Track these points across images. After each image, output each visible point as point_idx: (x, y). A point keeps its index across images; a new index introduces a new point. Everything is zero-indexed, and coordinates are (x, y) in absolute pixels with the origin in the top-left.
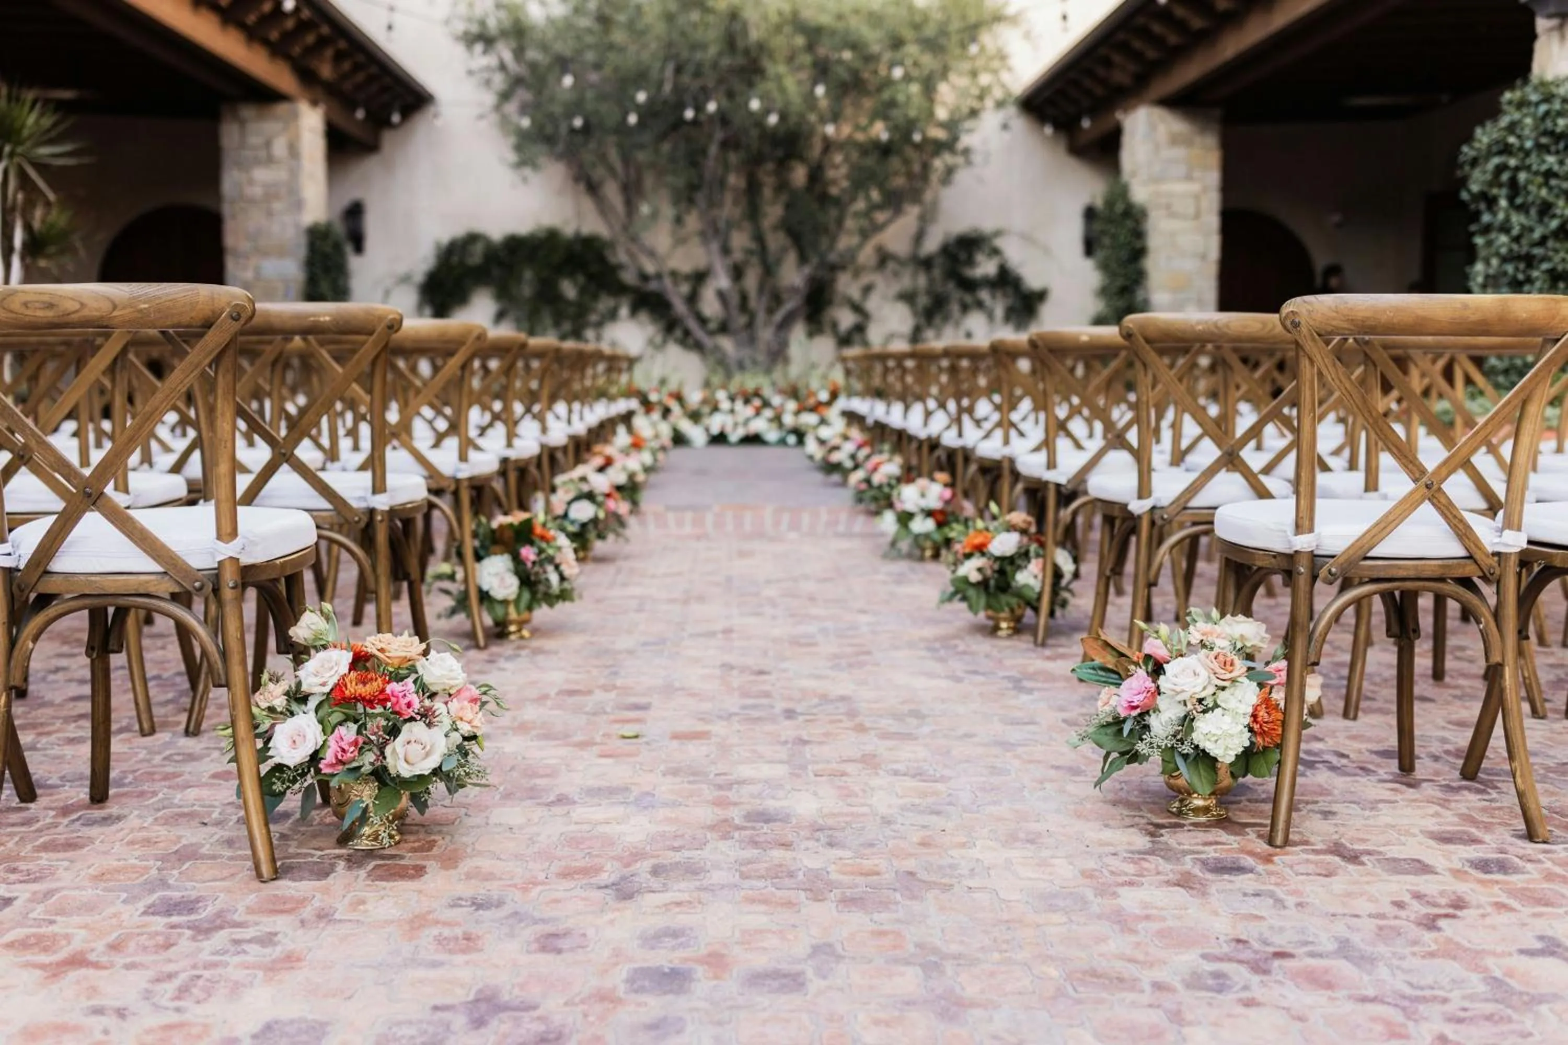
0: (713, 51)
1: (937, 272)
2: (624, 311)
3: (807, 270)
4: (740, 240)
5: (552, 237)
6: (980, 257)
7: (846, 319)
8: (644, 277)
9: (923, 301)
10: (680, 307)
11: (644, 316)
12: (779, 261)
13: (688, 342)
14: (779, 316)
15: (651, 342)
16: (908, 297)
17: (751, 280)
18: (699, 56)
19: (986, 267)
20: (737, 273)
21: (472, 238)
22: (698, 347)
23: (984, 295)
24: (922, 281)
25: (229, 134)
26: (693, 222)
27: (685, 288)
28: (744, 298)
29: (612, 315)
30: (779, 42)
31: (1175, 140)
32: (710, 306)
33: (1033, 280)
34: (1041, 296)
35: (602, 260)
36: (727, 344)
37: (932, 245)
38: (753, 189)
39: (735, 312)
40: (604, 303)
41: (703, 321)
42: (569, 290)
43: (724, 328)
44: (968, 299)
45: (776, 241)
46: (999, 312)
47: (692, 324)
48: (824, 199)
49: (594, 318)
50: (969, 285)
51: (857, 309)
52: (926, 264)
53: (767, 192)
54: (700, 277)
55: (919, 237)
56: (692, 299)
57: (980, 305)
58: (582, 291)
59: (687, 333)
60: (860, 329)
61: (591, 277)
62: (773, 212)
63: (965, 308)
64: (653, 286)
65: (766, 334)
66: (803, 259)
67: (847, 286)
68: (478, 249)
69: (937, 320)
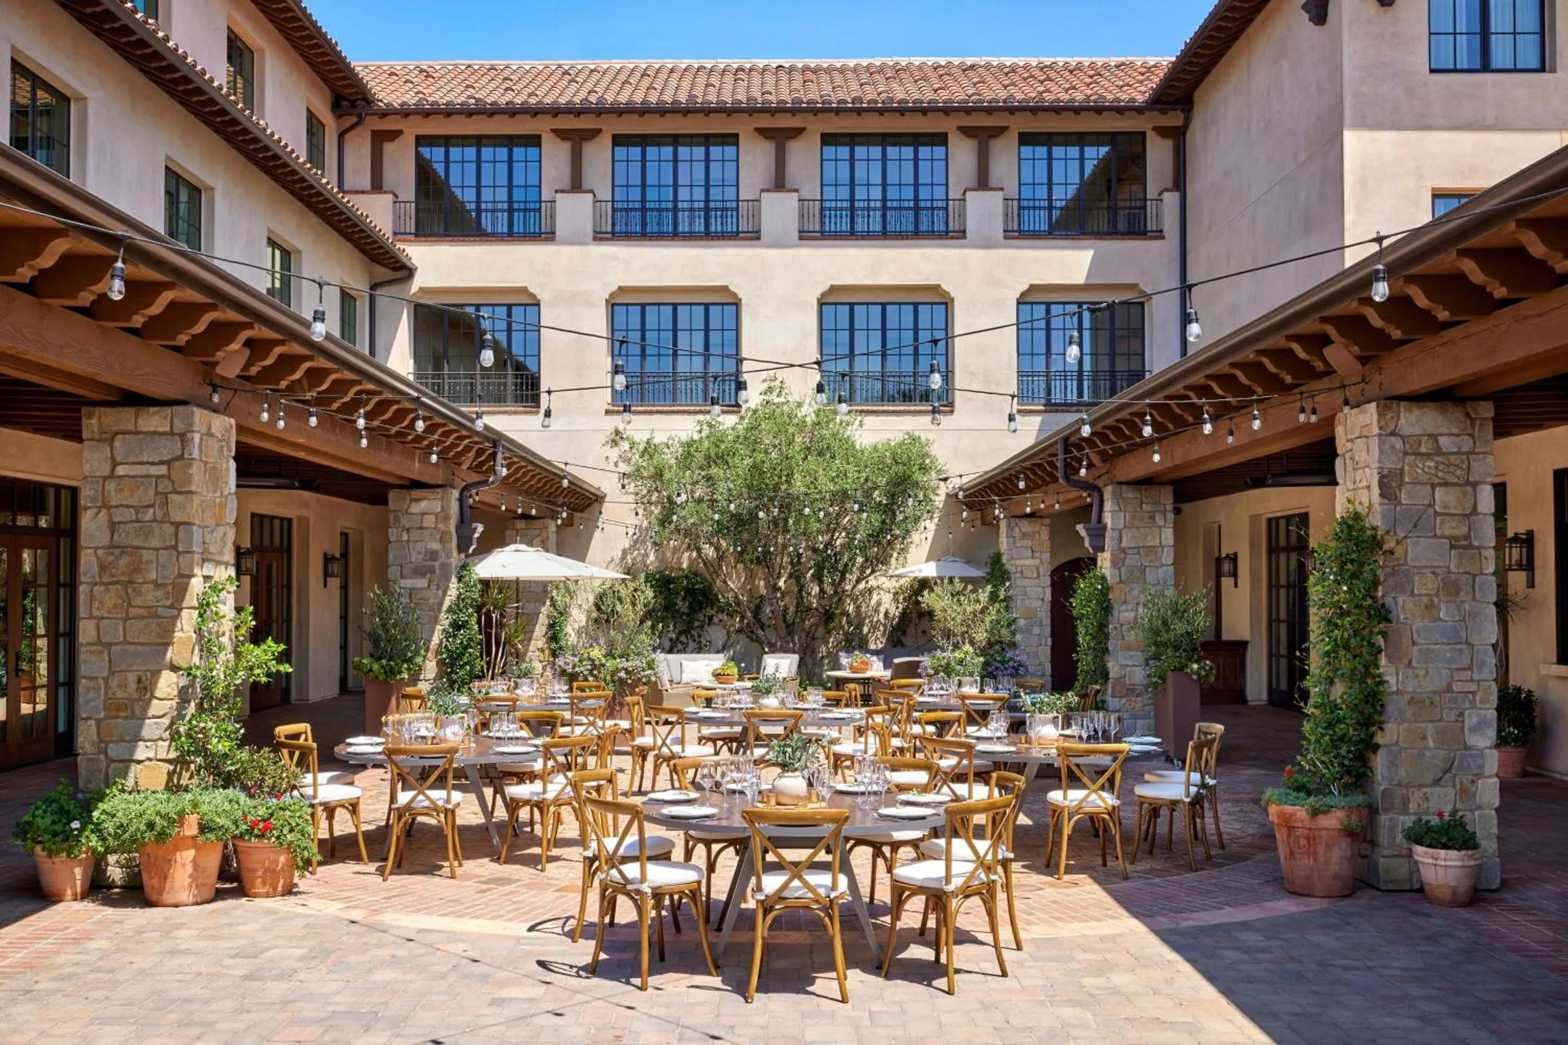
14: (807, 625)
31: (1024, 537)
41: (762, 625)
47: (756, 628)
56: (756, 612)
59: (752, 632)
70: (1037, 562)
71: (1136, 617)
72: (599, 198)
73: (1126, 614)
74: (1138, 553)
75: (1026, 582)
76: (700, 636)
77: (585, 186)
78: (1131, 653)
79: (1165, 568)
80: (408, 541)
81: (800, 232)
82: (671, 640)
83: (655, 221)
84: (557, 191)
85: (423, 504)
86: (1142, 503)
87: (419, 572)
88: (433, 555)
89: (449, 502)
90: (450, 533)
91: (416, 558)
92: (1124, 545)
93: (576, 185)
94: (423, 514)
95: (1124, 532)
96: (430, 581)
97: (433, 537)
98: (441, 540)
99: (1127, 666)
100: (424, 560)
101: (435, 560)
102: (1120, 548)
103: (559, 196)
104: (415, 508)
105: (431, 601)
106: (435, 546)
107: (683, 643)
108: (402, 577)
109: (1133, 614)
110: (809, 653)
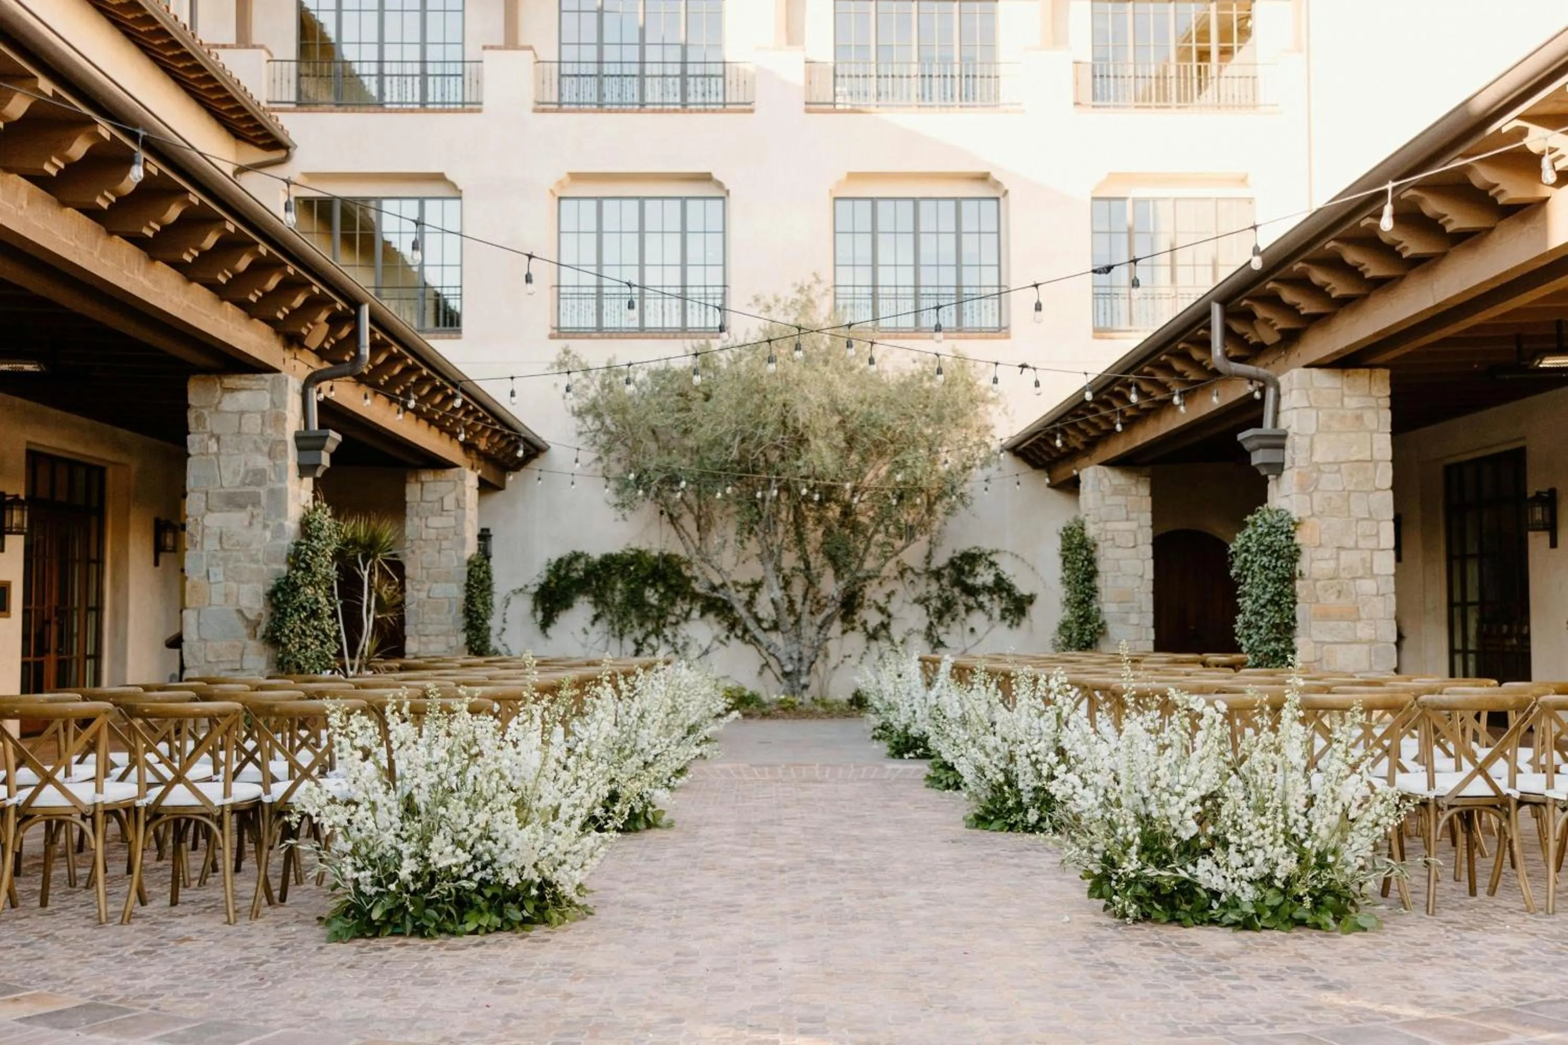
0: (770, 430)
1: (945, 582)
2: (695, 614)
3: (842, 584)
4: (790, 560)
5: (639, 557)
6: (980, 569)
7: (874, 619)
8: (714, 588)
9: (935, 603)
10: (741, 611)
11: (711, 617)
12: (819, 575)
13: (747, 637)
14: (819, 619)
15: (716, 638)
16: (923, 601)
17: (797, 589)
18: (760, 431)
19: (985, 577)
20: (787, 585)
21: (576, 557)
22: (755, 641)
23: (984, 598)
24: (934, 587)
25: (412, 492)
26: (753, 546)
27: (745, 595)
28: (791, 602)
29: (687, 617)
30: (820, 425)
31: (1116, 491)
32: (764, 609)
33: (1023, 588)
34: (1031, 599)
35: (679, 573)
36: (776, 638)
37: (941, 559)
38: (798, 523)
39: (785, 614)
40: (681, 607)
41: (759, 621)
42: (651, 596)
43: (775, 627)
44: (971, 601)
45: (817, 561)
46: (997, 613)
47: (751, 625)
48: (855, 528)
49: (672, 619)
50: (971, 591)
51: (882, 610)
52: (937, 575)
53: (810, 524)
54: (756, 586)
55: (929, 557)
56: (750, 603)
57: (981, 606)
58: (663, 597)
59: (746, 630)
60: (885, 626)
61: (669, 587)
62: (814, 536)
63: (969, 609)
64: (720, 594)
65: (809, 632)
66: (838, 575)
67: (873, 592)
68: (580, 565)
69: (947, 619)
70: (1132, 525)
71: (1337, 569)
72: (540, 59)
73: (1323, 564)
74: (1339, 471)
75: (1119, 553)
76: (675, 636)
77: (523, 41)
78: (1331, 624)
79: (1379, 494)
80: (217, 455)
81: (806, 103)
82: (636, 641)
83: (616, 90)
84: (485, 48)
85: (243, 396)
86: (1343, 395)
87: (233, 502)
88: (258, 476)
89: (283, 394)
90: (284, 442)
91: (230, 480)
92: (1316, 458)
93: (511, 42)
94: (242, 413)
95: (1316, 439)
96: (253, 516)
97: (258, 449)
98: (271, 455)
99: (1323, 643)
100: (243, 484)
101: (259, 484)
102: (1311, 463)
103: (488, 53)
104: (229, 403)
105: (254, 546)
106: (262, 461)
107: (651, 646)
108: (208, 509)
109: (1332, 564)
110: (821, 657)
